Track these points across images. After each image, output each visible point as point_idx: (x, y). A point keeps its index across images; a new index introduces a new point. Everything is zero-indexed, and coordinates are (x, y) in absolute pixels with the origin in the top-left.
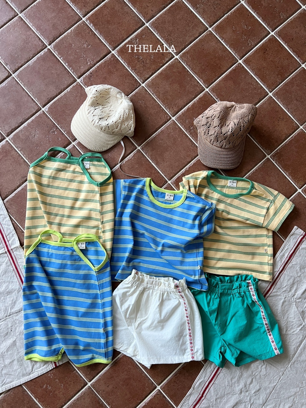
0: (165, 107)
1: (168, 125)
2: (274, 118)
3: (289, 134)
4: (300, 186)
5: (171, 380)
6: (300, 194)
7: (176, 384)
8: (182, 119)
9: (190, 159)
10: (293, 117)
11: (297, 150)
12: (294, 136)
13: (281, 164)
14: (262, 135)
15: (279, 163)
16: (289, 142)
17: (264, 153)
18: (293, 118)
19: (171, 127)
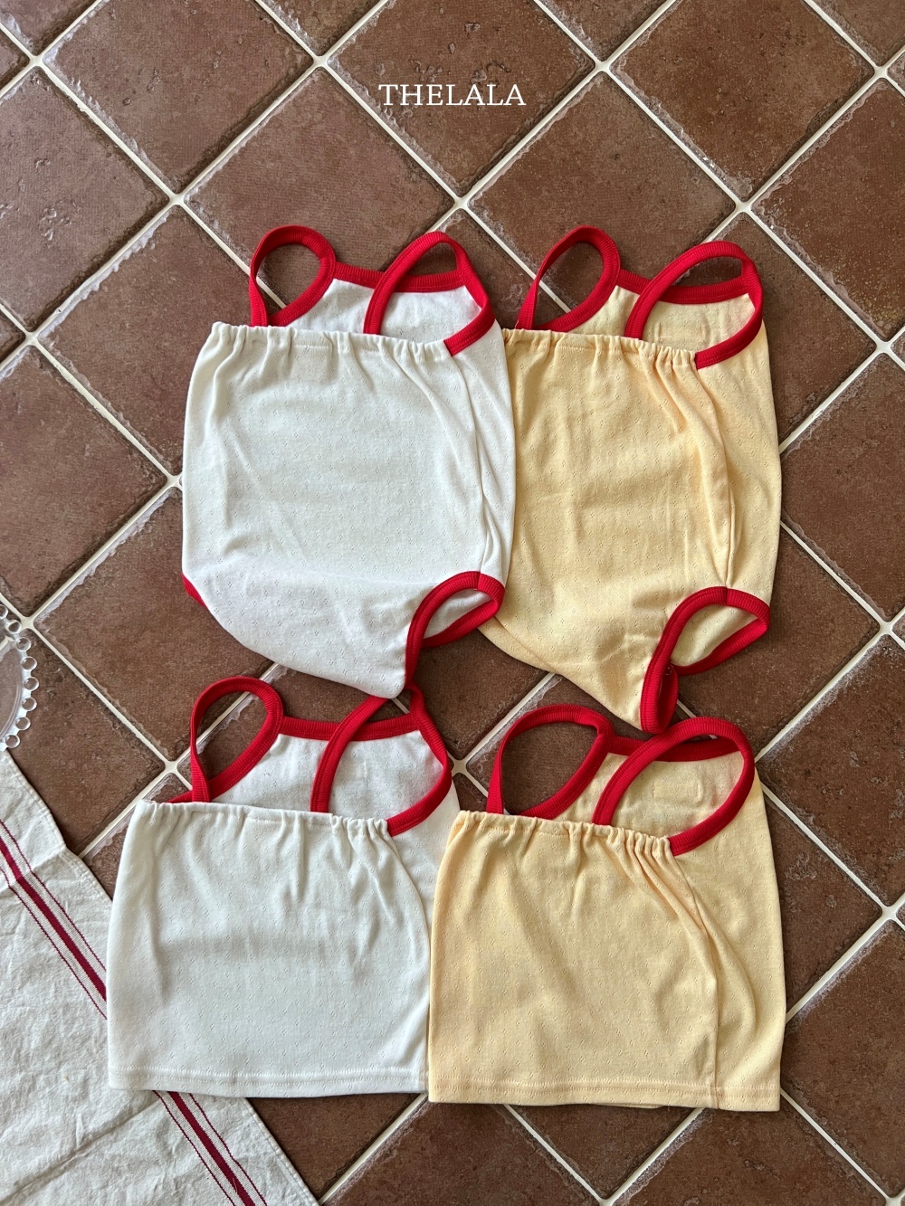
0: (284, 17)
1: (300, 90)
2: (762, 35)
3: (830, 100)
4: (888, 327)
5: (365, 1177)
6: (889, 363)
7: (387, 1193)
8: (358, 63)
9: (406, 236)
10: (845, 29)
11: (867, 169)
12: (854, 109)
13: (800, 237)
14: (714, 113)
15: (791, 233)
16: (833, 136)
17: (723, 192)
18: (843, 34)
19: (314, 97)
